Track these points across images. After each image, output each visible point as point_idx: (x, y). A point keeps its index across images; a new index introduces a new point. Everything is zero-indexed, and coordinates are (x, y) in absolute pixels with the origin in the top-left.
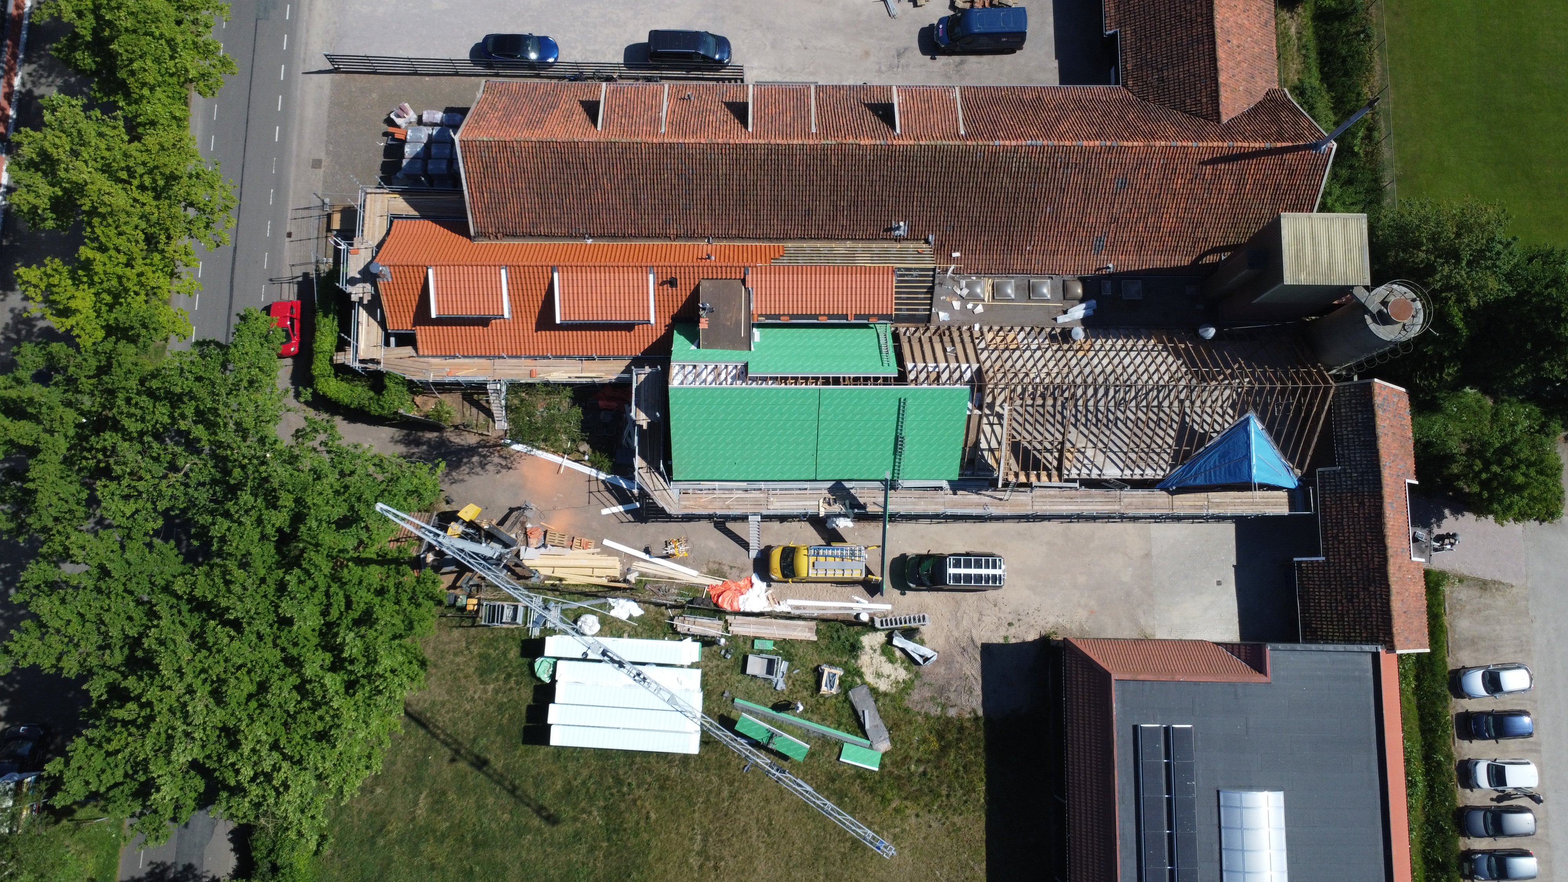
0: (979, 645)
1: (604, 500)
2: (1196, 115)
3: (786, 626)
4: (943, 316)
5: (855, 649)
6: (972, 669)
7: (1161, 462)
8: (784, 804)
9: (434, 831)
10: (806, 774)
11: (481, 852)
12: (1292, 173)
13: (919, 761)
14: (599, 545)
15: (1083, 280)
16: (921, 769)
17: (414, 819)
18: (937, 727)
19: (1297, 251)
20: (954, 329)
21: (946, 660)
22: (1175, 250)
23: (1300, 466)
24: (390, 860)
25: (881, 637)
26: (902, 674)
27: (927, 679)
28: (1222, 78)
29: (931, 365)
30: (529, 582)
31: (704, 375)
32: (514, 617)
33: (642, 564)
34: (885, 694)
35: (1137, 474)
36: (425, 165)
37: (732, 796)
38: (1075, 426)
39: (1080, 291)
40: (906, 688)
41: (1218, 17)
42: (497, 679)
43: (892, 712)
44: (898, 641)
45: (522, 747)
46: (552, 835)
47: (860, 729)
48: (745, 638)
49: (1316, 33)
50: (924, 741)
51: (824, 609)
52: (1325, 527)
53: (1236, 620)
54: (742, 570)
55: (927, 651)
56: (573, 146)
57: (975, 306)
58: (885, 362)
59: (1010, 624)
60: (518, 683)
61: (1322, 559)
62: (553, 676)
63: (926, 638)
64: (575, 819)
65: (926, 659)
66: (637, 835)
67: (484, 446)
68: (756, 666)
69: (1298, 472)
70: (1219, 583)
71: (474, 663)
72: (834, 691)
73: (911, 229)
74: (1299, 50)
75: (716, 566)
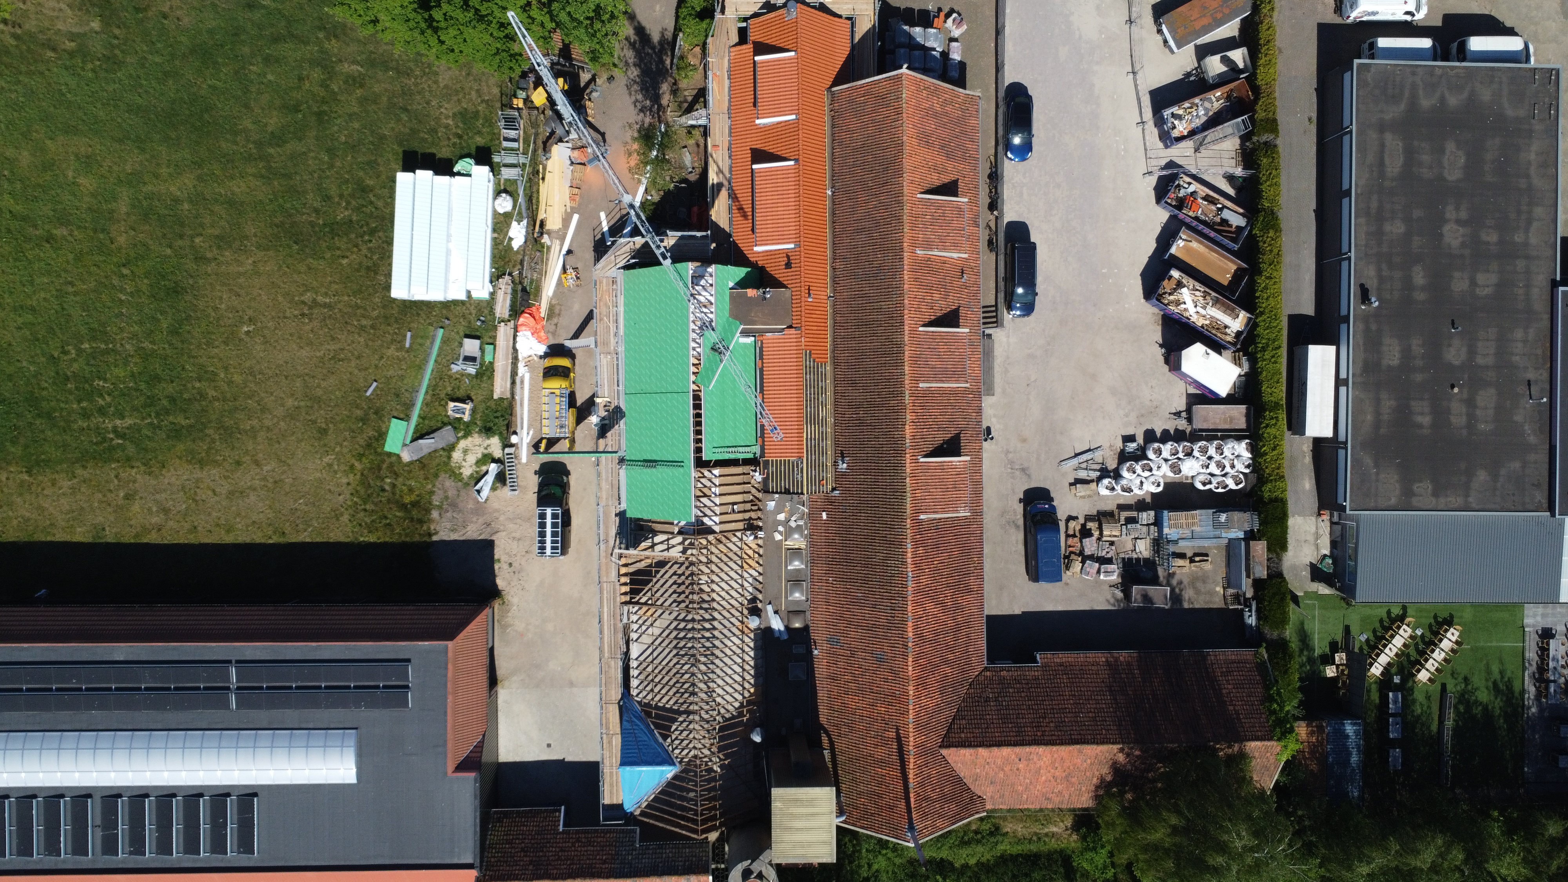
0: (492, 538)
1: (613, 214)
2: (950, 728)
3: (505, 372)
4: (771, 505)
5: (488, 431)
6: (472, 532)
7: (644, 693)
8: (356, 372)
9: (330, 78)
10: (382, 390)
11: (314, 118)
12: (891, 808)
13: (394, 486)
14: (574, 210)
15: (806, 628)
16: (387, 488)
17: (341, 61)
18: (423, 502)
19: (801, 801)
20: (759, 514)
21: (480, 509)
22: (831, 708)
23: (643, 813)
24: (306, 43)
25: (498, 453)
26: (467, 471)
27: (463, 493)
28: (982, 751)
29: (717, 491)
30: (540, 151)
31: (704, 293)
32: (506, 139)
33: (558, 248)
34: (449, 457)
35: (634, 673)
36: (902, 46)
37: (362, 328)
38: (675, 619)
39: (797, 625)
40: (455, 475)
41: (1041, 749)
42: (457, 127)
43: (434, 463)
44: (493, 468)
45: (400, 150)
46: (328, 177)
47: (419, 435)
48: (495, 337)
49: (1056, 851)
50: (411, 490)
51: (522, 405)
52: (588, 832)
53: (518, 759)
54: (554, 334)
55: (485, 493)
56: (899, 173)
57: (780, 533)
58: (716, 450)
59: (510, 565)
60: (454, 144)
61: (561, 829)
62: (459, 174)
63: (498, 492)
64: (341, 196)
65: (479, 492)
66: (329, 248)
67: (659, 110)
68: (471, 346)
69: (637, 813)
70: (549, 745)
71: (471, 108)
72: (450, 413)
73: (844, 474)
74: (1036, 834)
75: (557, 311)
